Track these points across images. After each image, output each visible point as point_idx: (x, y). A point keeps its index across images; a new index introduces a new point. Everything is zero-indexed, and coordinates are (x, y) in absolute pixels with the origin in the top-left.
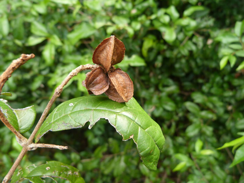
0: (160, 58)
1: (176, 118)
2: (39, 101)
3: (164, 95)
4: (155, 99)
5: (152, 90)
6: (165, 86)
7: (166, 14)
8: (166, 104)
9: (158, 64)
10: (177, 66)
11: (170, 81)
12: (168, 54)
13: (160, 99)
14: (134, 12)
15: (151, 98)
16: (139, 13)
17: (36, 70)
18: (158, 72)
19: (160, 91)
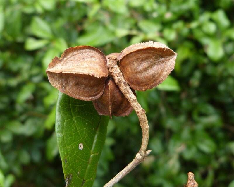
0: (198, 74)
1: (215, 165)
2: (23, 117)
3: (199, 127)
4: (186, 133)
5: (182, 118)
6: (202, 115)
7: (211, 20)
8: (202, 142)
9: (195, 82)
10: (222, 87)
11: (210, 109)
12: (210, 70)
13: (193, 133)
14: (168, 16)
15: (181, 130)
16: (175, 17)
17: (25, 75)
18: (193, 93)
19: (195, 122)
